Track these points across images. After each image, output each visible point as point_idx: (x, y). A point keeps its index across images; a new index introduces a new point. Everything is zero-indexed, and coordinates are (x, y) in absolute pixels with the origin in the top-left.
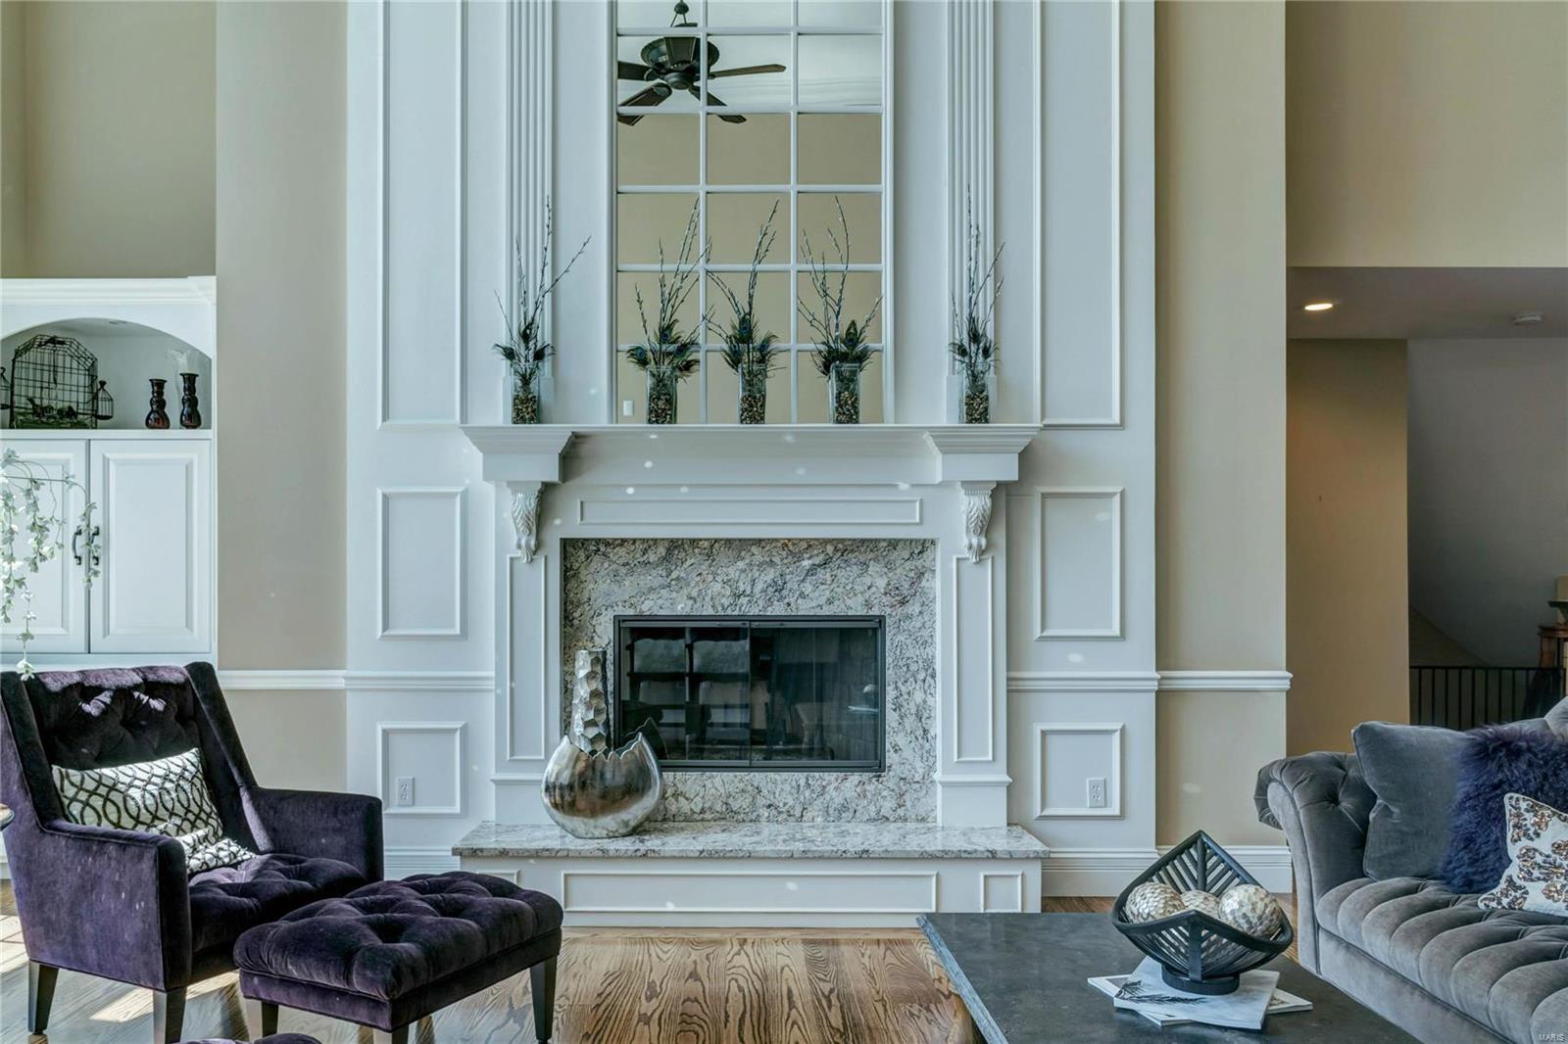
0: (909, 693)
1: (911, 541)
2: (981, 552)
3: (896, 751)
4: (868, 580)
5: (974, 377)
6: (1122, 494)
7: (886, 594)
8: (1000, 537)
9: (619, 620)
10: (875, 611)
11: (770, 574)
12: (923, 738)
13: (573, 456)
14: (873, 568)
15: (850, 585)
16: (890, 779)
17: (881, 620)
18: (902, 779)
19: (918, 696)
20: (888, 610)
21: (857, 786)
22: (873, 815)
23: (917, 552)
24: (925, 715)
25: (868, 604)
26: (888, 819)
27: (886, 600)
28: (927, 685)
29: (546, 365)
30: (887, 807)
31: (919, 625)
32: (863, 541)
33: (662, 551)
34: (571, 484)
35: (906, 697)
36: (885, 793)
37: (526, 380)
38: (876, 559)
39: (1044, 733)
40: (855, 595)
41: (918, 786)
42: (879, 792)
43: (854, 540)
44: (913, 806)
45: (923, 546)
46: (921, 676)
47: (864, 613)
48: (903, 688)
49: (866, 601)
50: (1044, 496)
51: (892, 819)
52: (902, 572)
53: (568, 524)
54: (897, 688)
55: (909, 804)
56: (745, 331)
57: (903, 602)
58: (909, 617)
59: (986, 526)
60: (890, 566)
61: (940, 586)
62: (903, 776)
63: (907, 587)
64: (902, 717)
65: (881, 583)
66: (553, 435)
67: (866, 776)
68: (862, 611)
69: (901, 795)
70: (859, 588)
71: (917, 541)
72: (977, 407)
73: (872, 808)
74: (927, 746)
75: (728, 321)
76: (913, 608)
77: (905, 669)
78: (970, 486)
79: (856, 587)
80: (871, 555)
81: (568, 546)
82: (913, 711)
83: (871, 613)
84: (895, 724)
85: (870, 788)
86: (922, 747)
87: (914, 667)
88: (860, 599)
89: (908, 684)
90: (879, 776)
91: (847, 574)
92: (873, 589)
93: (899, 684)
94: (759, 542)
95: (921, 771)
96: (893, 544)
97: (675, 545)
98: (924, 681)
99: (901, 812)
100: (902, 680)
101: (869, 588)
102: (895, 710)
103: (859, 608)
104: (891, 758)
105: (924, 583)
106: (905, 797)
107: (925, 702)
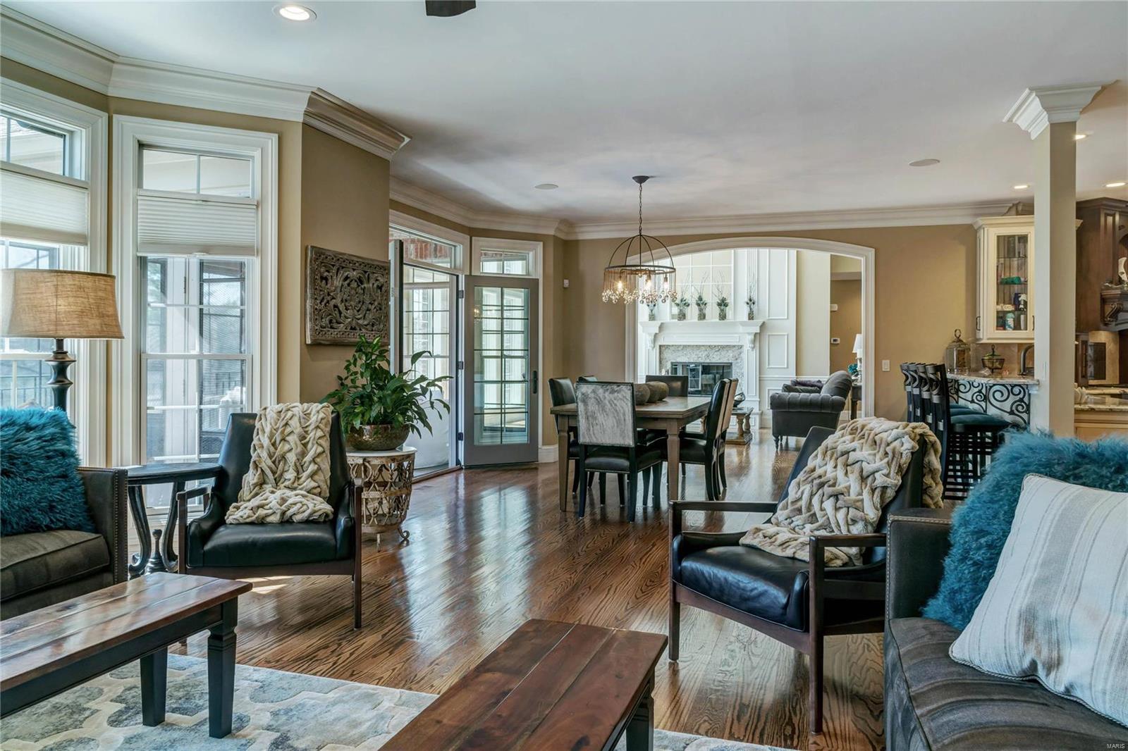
0: (738, 378)
1: (738, 346)
2: (753, 348)
4: (728, 354)
5: (751, 309)
6: (788, 335)
7: (733, 357)
8: (757, 345)
9: (672, 363)
10: (730, 361)
11: (706, 353)
13: (661, 327)
14: (730, 352)
17: (731, 364)
19: (740, 380)
20: (733, 361)
23: (739, 348)
25: (728, 360)
27: (733, 359)
28: (742, 377)
29: (656, 307)
31: (740, 365)
32: (727, 345)
33: (682, 347)
34: (662, 333)
37: (652, 311)
38: (730, 350)
39: (769, 390)
40: (725, 358)
43: (725, 345)
45: (741, 347)
46: (740, 376)
50: (769, 335)
52: (736, 353)
53: (661, 342)
54: (736, 377)
56: (700, 299)
57: (737, 359)
59: (754, 341)
60: (733, 351)
61: (744, 356)
63: (737, 356)
65: (732, 355)
66: (657, 323)
68: (727, 362)
72: (751, 317)
75: (696, 297)
76: (739, 361)
78: (749, 334)
79: (726, 356)
81: (660, 346)
82: (739, 384)
91: (723, 353)
92: (730, 356)
94: (703, 346)
96: (734, 346)
97: (685, 346)
105: (741, 355)
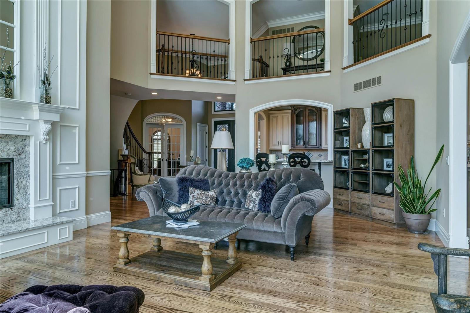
0: (21, 182)
1: (22, 136)
2: (46, 140)
3: (17, 200)
4: (8, 147)
5: (46, 90)
6: (79, 126)
7: (14, 152)
8: (51, 136)
10: (11, 157)
12: (26, 195)
14: (10, 144)
15: (2, 149)
16: (15, 209)
17: (13, 160)
18: (19, 208)
19: (24, 183)
20: (15, 157)
21: (4, 213)
22: (10, 221)
23: (24, 139)
24: (26, 188)
25: (8, 155)
26: (14, 221)
27: (14, 153)
28: (27, 179)
30: (14, 217)
31: (24, 161)
32: (7, 135)
35: (20, 183)
36: (14, 213)
38: (11, 141)
39: (60, 190)
40: (4, 152)
41: (24, 210)
42: (12, 213)
43: (4, 134)
44: (23, 216)
45: (26, 138)
46: (25, 176)
47: (7, 157)
48: (19, 180)
49: (8, 154)
50: (61, 125)
51: (16, 221)
52: (20, 145)
54: (17, 180)
55: (21, 215)
57: (20, 154)
58: (22, 159)
59: (49, 132)
60: (15, 143)
62: (19, 207)
63: (21, 150)
64: (19, 189)
65: (13, 148)
67: (7, 209)
68: (6, 157)
69: (19, 213)
70: (5, 150)
71: (24, 136)
73: (9, 219)
74: (27, 197)
76: (23, 156)
77: (20, 175)
78: (46, 122)
79: (4, 149)
80: (9, 140)
82: (23, 187)
83: (9, 158)
84: (17, 192)
85: (9, 212)
86: (25, 198)
87: (23, 174)
88: (6, 153)
89: (21, 179)
90: (12, 208)
91: (1, 145)
92: (10, 150)
93: (18, 179)
95: (25, 205)
96: (17, 136)
98: (26, 178)
99: (19, 218)
100: (19, 178)
101: (9, 150)
102: (17, 187)
103: (5, 156)
104: (15, 202)
105: (26, 149)
106: (20, 214)
107: (26, 184)
